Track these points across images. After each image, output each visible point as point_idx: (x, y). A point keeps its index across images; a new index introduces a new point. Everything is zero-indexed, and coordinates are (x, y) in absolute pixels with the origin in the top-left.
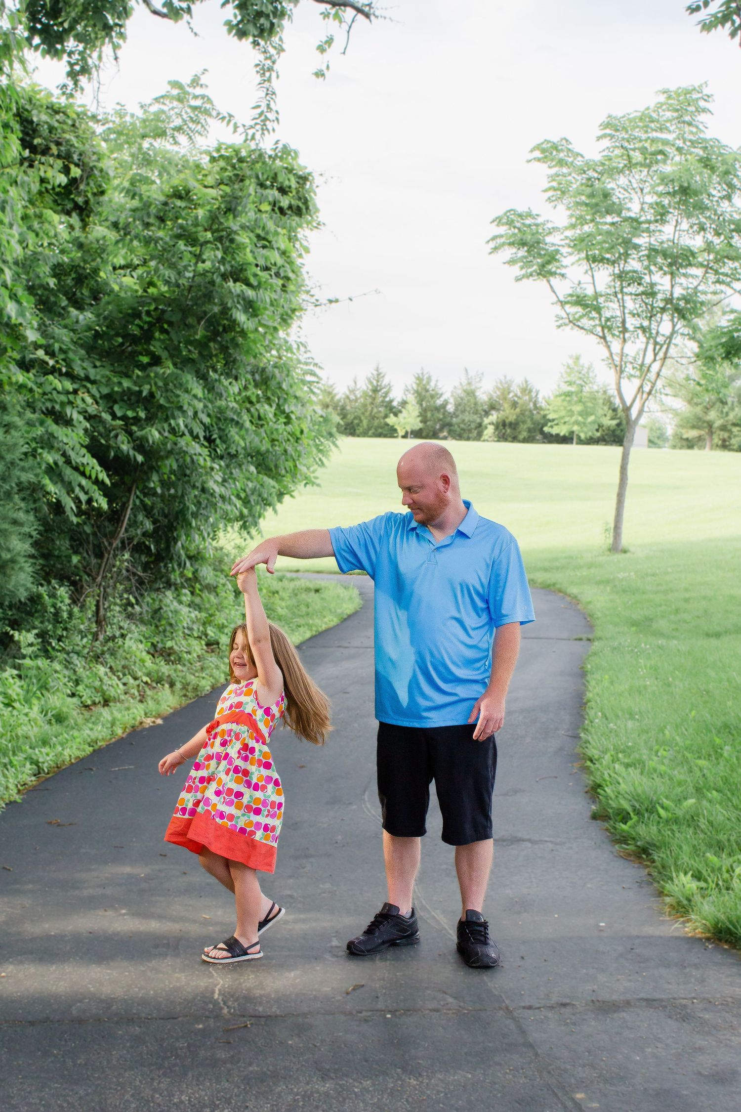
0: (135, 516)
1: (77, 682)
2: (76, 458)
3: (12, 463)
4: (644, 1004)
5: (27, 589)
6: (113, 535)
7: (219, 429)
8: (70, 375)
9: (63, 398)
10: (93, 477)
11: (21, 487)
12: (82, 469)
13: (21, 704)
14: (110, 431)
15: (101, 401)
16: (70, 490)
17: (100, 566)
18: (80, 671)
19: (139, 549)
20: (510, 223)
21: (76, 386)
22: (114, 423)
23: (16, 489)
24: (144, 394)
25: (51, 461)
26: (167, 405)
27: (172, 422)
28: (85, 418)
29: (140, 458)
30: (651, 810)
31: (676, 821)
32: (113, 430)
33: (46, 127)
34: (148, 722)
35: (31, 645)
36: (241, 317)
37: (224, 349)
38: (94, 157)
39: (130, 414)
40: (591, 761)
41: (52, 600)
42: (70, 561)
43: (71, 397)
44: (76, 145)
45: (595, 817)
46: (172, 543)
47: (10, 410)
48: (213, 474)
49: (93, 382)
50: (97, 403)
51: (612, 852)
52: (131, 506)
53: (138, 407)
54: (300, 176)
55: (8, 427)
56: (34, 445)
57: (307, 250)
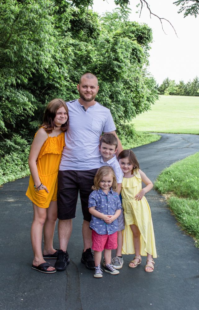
33: (84, 19)
36: (117, 69)
38: (96, 26)
44: (91, 23)
47: (63, 90)
54: (148, 30)
55: (62, 94)
56: (68, 98)
57: (151, 48)
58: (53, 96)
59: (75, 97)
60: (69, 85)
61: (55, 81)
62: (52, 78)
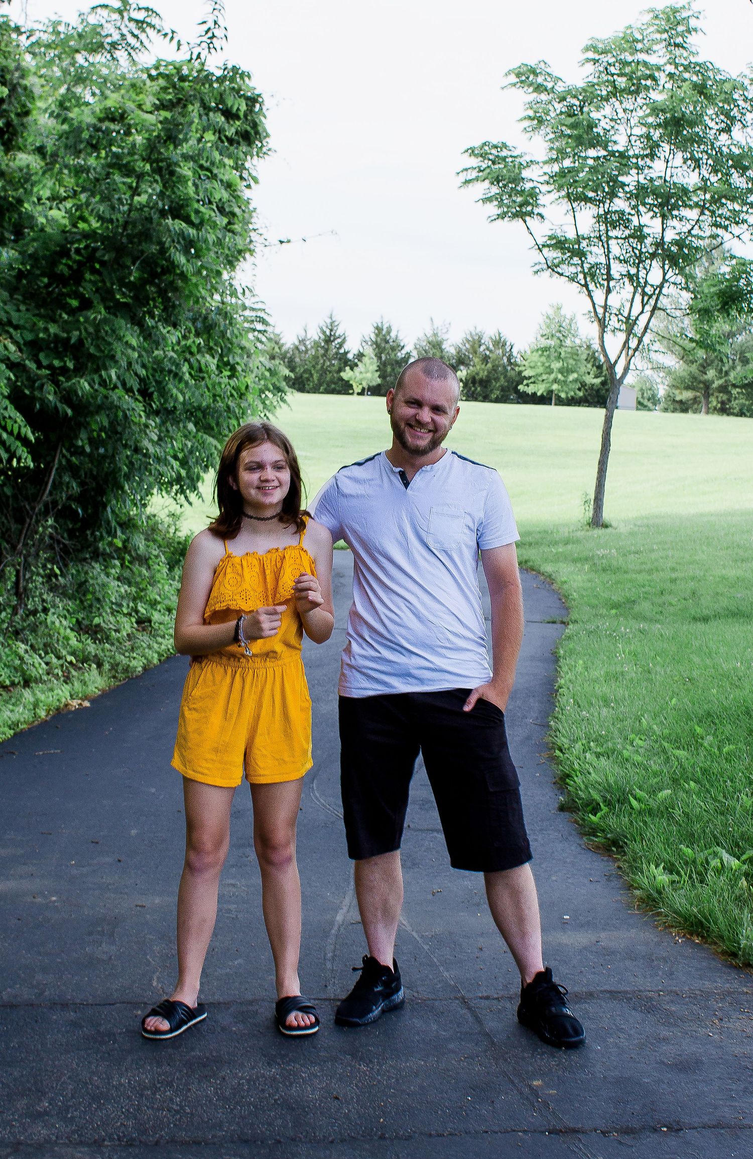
0: (61, 477)
4: (608, 995)
6: (35, 498)
7: (156, 381)
10: (15, 432)
12: (3, 422)
14: (34, 382)
15: (25, 349)
17: (21, 532)
19: (64, 514)
20: (483, 156)
22: (39, 372)
24: (73, 341)
26: (98, 354)
27: (103, 373)
28: (8, 367)
29: (69, 412)
30: (623, 800)
31: (650, 812)
32: (38, 380)
34: (75, 703)
36: (182, 259)
37: (162, 293)
38: (17, 74)
39: (56, 363)
40: (561, 750)
45: (562, 808)
46: (101, 509)
48: (148, 431)
49: (16, 327)
50: (20, 350)
51: (580, 845)
52: (56, 466)
53: (66, 356)
57: (256, 181)
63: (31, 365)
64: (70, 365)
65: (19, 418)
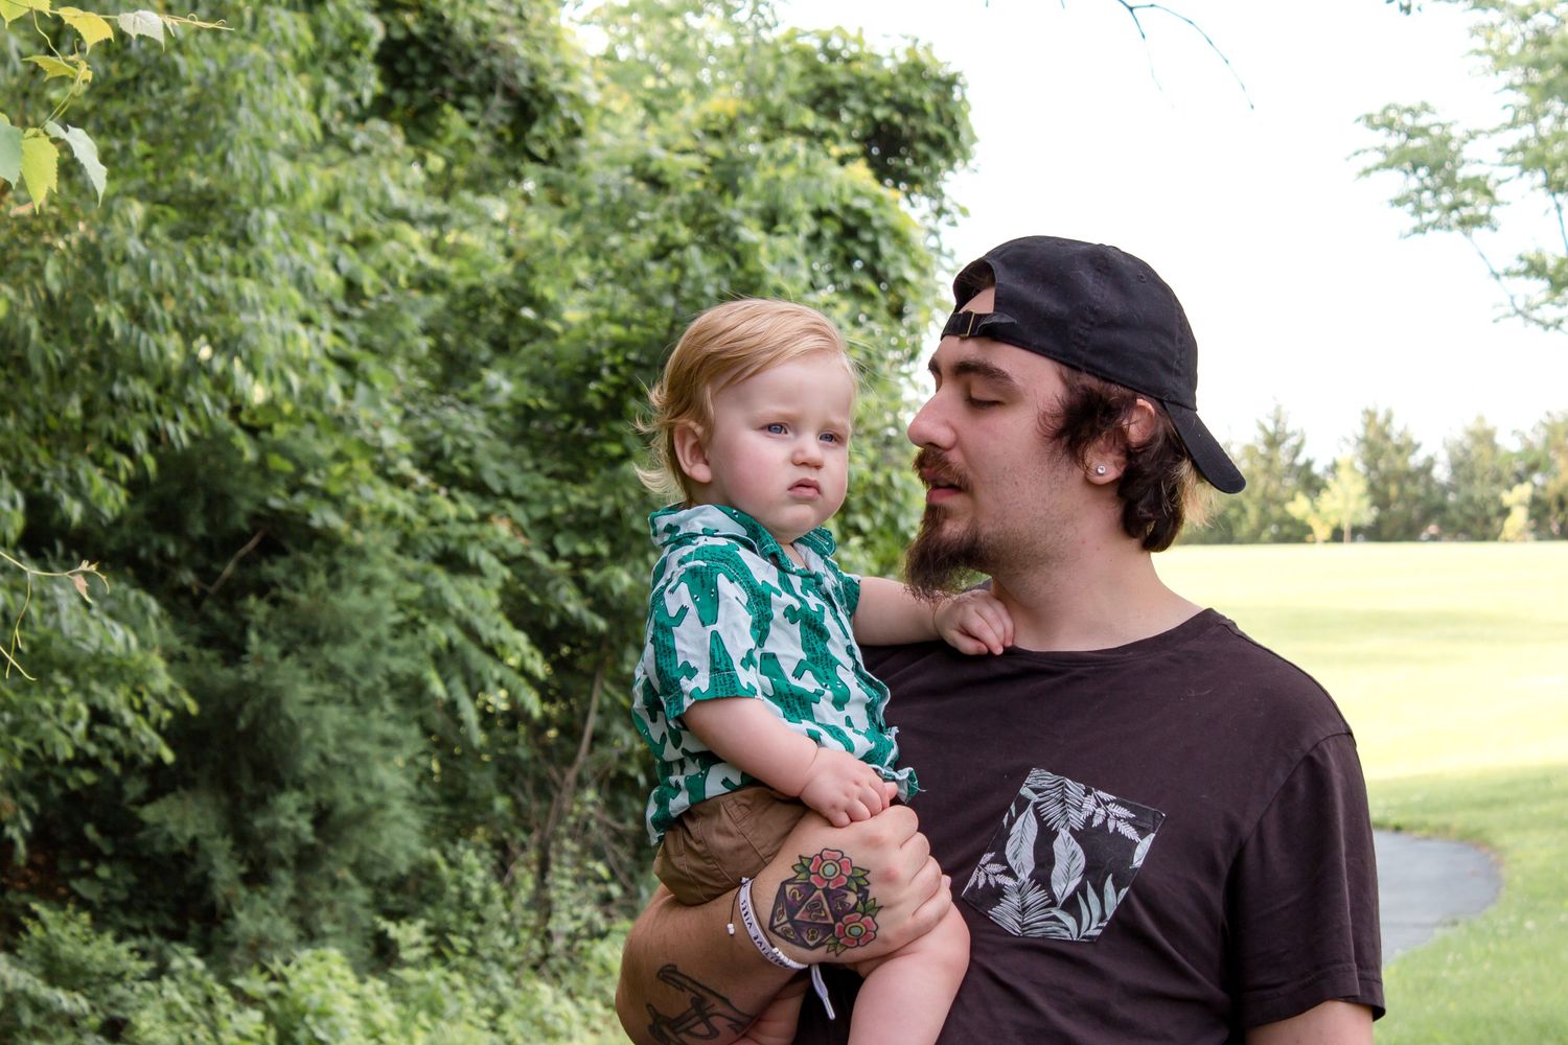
0: (604, 725)
1: (501, 1009)
2: (489, 633)
3: (376, 644)
5: (410, 854)
6: (569, 759)
8: (480, 489)
9: (461, 530)
10: (517, 665)
11: (394, 683)
12: (498, 650)
13: (394, 1036)
14: (547, 581)
15: (530, 532)
16: (475, 687)
17: (547, 813)
18: (504, 989)
20: (1390, 125)
21: (486, 508)
22: (554, 568)
23: (385, 685)
24: (606, 513)
25: (443, 638)
28: (503, 562)
29: (602, 624)
32: (552, 578)
33: (468, 25)
35: (418, 945)
38: (559, 74)
39: (583, 549)
41: (456, 872)
42: (491, 807)
43: (474, 529)
44: (524, 53)
47: (371, 555)
49: (520, 500)
50: (525, 535)
52: (595, 709)
53: (596, 536)
54: (938, 80)
55: (369, 584)
56: (413, 612)
57: (964, 212)
58: (302, 598)
59: (463, 593)
60: (412, 513)
61: (310, 489)
62: (288, 467)
63: (540, 558)
64: (603, 549)
65: (521, 638)
